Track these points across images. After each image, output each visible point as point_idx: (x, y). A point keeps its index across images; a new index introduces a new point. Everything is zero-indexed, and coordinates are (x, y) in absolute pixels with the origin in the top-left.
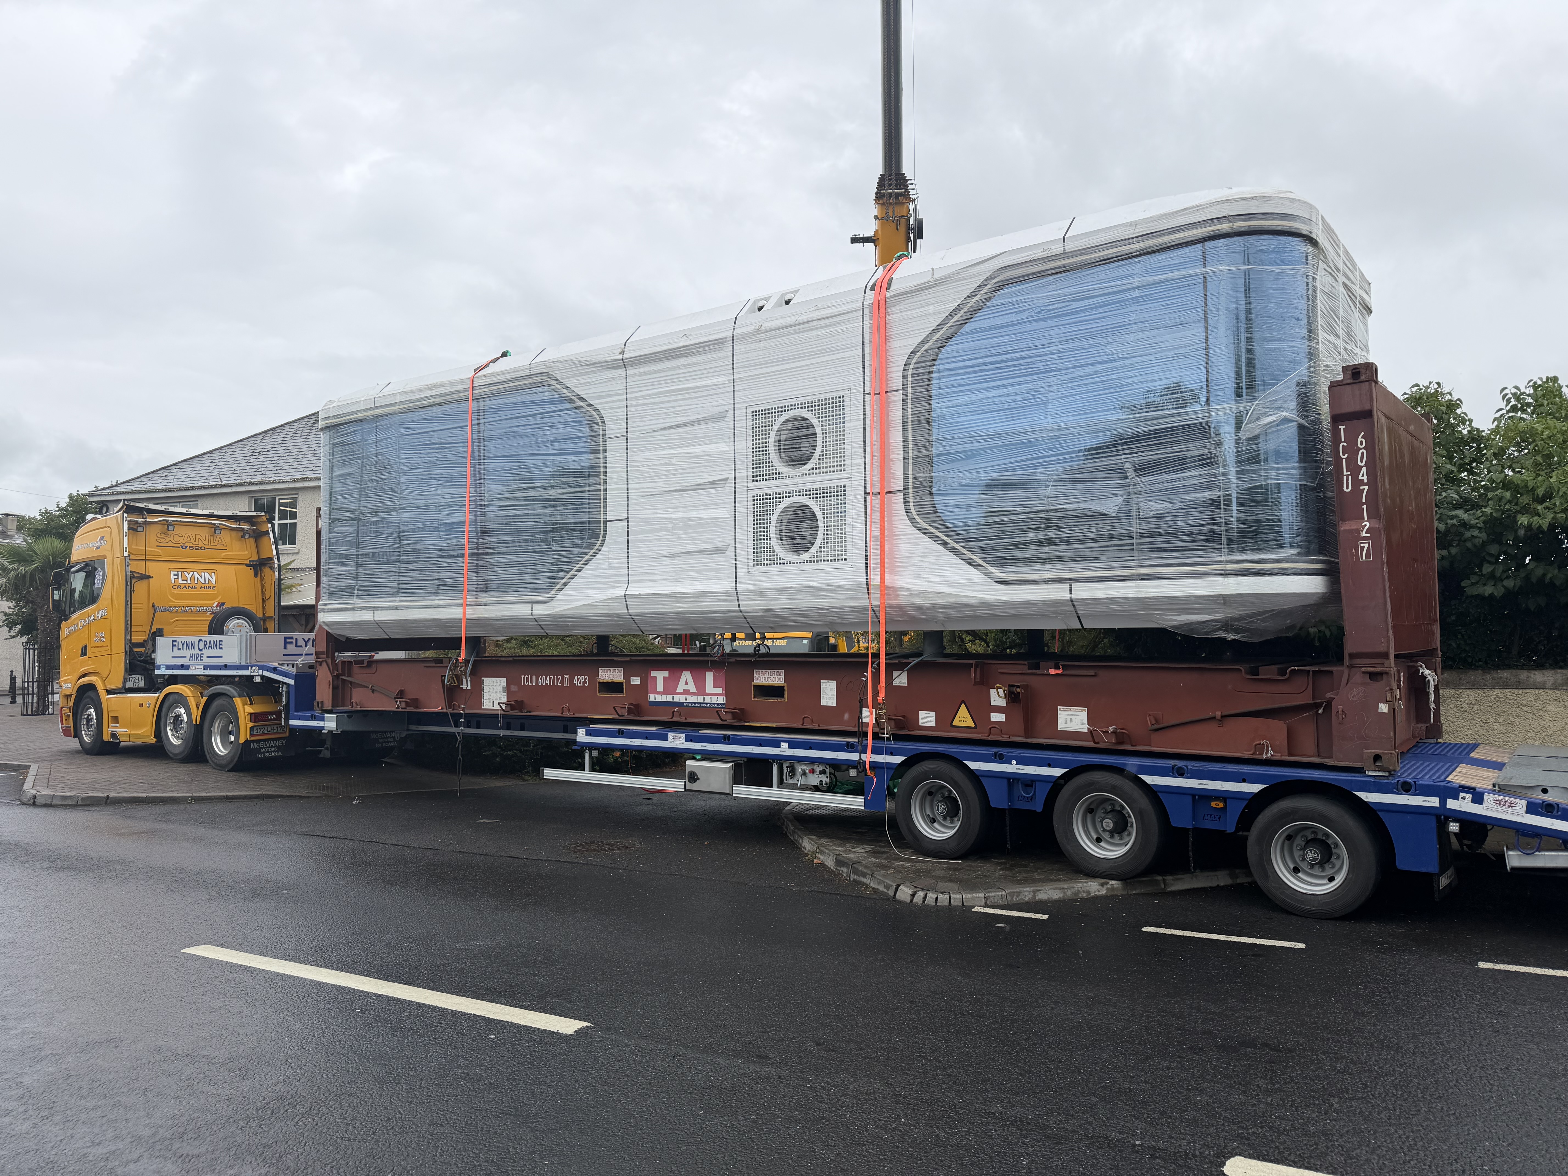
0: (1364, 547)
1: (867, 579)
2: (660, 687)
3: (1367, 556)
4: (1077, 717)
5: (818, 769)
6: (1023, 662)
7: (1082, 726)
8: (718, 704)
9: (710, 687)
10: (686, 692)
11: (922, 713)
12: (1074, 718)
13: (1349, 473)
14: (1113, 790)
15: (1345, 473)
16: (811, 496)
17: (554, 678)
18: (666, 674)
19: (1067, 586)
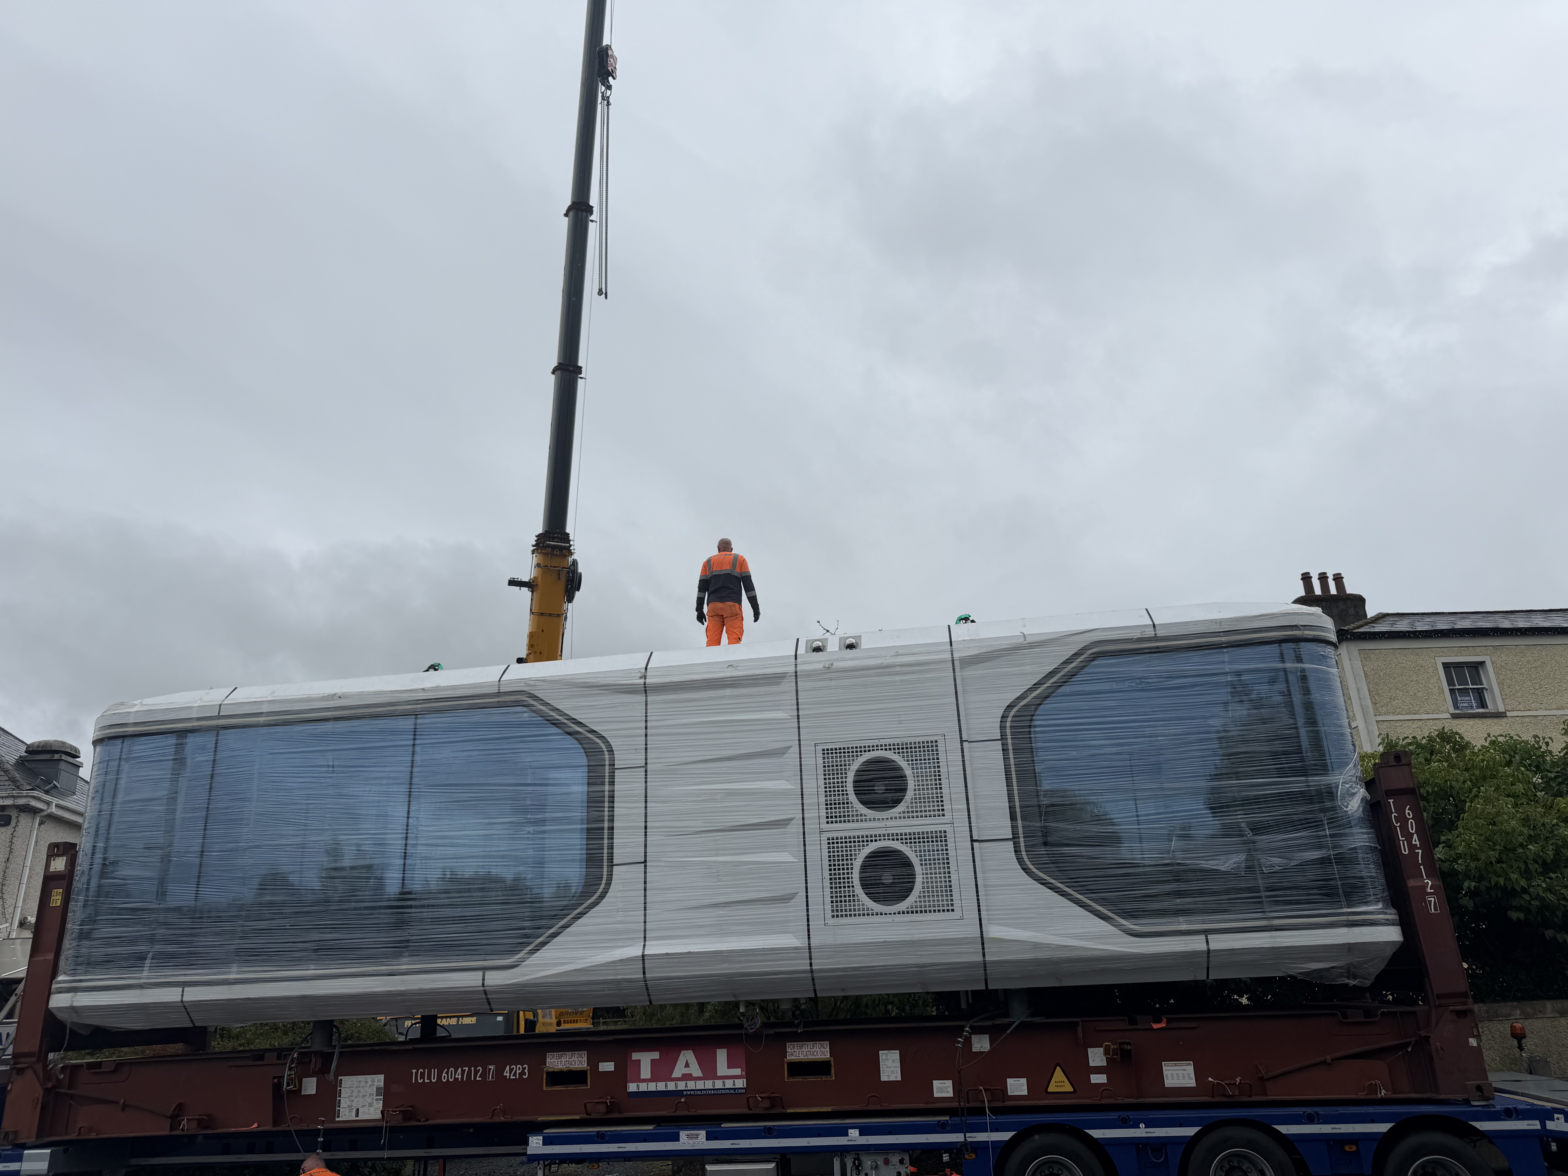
0: (1431, 901)
1: (982, 932)
2: (646, 1072)
3: (1436, 909)
4: (1183, 1072)
5: (895, 1159)
6: (1122, 1018)
7: (1191, 1081)
8: (735, 1089)
9: (722, 1067)
10: (687, 1077)
11: (1010, 1081)
12: (1180, 1073)
13: (1404, 839)
14: (1249, 1144)
15: (1401, 838)
16: (904, 841)
17: (470, 1071)
18: (656, 1055)
19: (1203, 937)
